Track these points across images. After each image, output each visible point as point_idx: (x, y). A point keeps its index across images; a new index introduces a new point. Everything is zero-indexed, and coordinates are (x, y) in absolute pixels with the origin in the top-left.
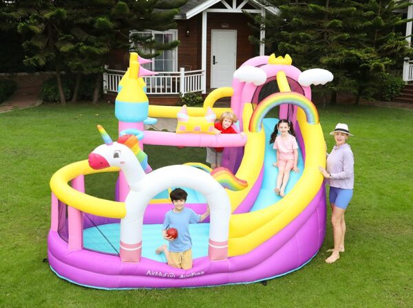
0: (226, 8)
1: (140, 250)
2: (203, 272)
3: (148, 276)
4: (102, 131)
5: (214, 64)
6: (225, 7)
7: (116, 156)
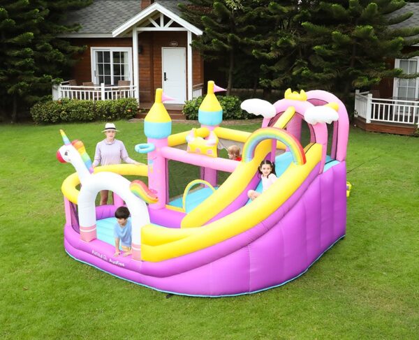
0: (154, 27)
1: (95, 232)
2: (123, 265)
3: (93, 254)
4: (63, 133)
5: (165, 80)
6: (152, 26)
7: (66, 154)
